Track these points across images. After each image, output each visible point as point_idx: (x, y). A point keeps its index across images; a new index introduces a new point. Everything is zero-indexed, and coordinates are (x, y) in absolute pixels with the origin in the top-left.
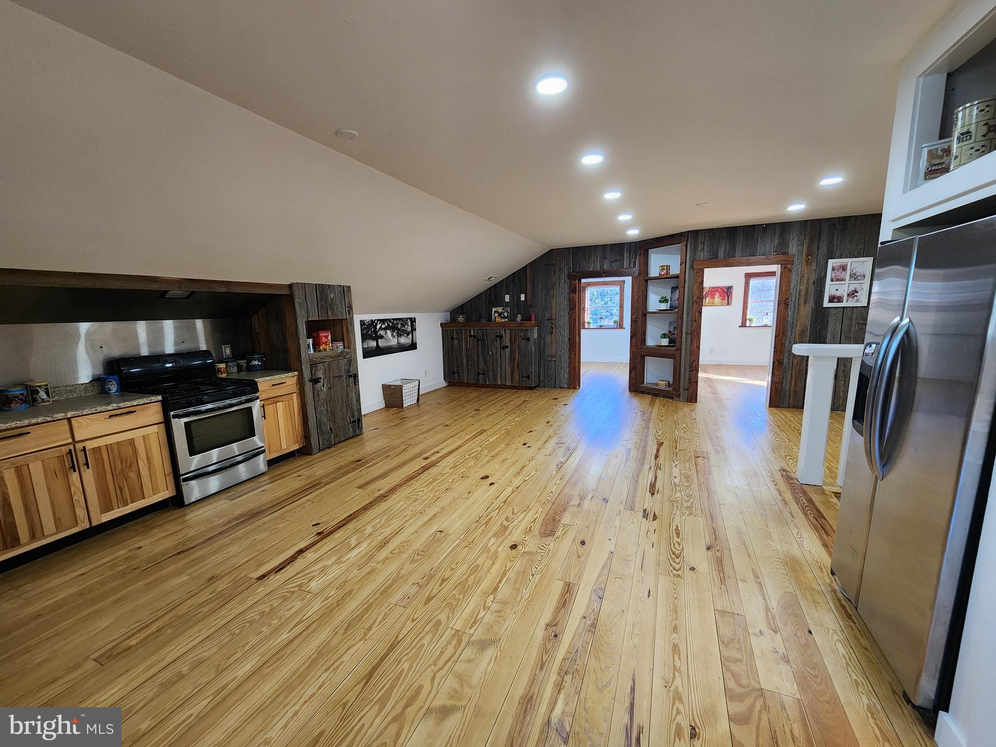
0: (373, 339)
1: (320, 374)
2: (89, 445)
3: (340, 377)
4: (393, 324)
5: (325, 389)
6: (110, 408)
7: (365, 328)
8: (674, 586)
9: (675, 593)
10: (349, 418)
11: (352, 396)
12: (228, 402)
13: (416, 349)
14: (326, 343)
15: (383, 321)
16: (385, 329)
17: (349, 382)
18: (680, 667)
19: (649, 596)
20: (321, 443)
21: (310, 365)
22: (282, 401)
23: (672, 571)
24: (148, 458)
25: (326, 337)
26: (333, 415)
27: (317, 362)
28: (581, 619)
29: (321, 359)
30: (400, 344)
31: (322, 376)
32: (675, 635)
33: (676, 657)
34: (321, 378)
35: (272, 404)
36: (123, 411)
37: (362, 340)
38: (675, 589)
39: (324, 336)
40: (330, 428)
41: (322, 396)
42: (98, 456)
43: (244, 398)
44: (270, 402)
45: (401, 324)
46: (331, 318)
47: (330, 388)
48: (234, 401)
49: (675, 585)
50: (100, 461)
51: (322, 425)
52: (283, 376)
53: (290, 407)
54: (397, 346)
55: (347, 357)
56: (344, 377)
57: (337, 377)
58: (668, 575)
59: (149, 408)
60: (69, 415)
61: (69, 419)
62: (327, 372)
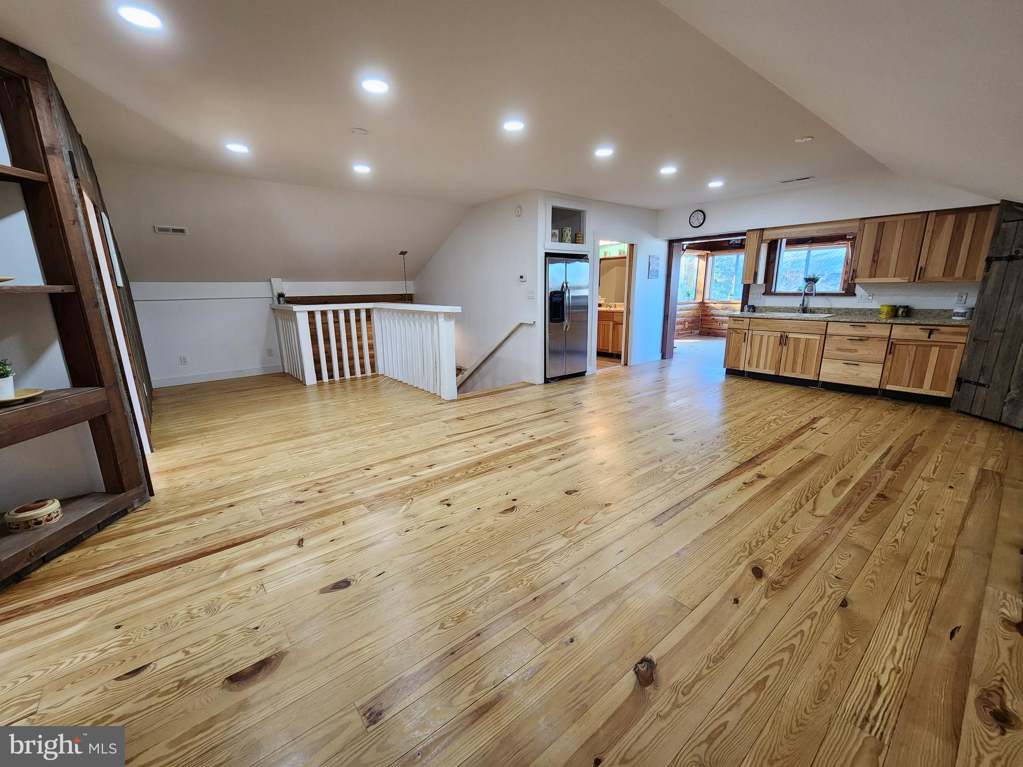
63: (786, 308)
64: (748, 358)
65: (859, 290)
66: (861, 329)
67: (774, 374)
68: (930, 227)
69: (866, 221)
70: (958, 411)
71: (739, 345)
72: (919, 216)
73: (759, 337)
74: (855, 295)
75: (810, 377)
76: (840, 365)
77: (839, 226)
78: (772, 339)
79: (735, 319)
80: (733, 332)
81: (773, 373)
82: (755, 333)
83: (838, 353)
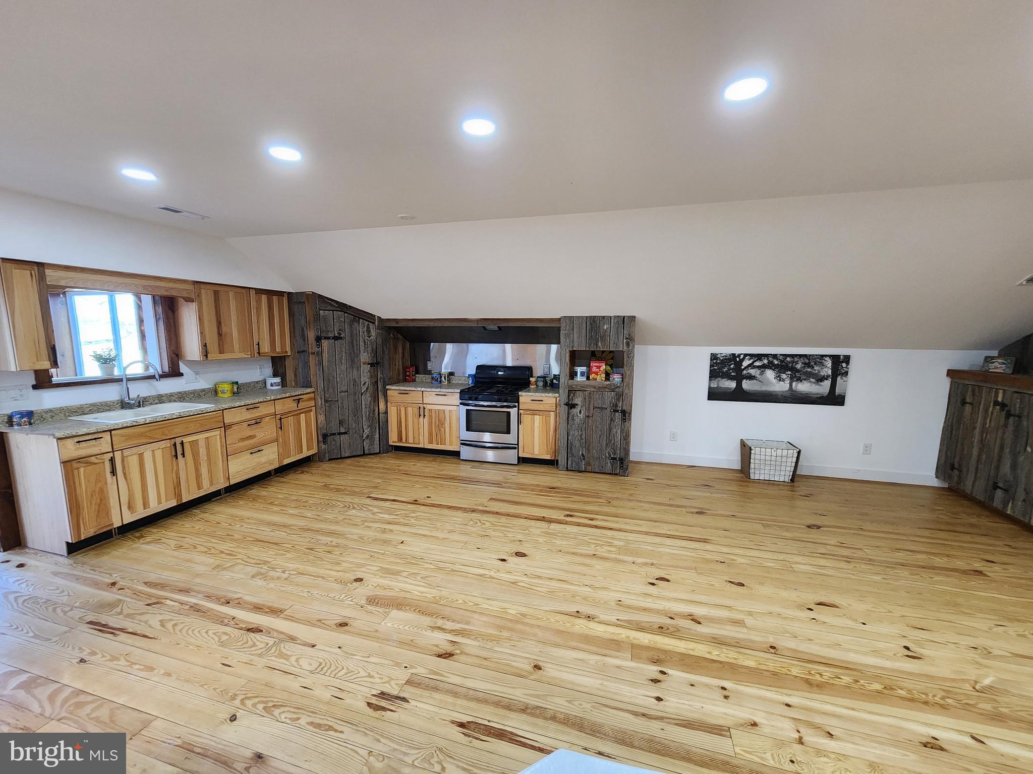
0: (731, 378)
1: (578, 400)
2: (428, 407)
3: (602, 408)
4: (782, 361)
5: (581, 416)
6: (437, 390)
7: (716, 363)
8: (221, 689)
9: (209, 687)
10: (609, 453)
11: (617, 432)
12: (494, 403)
13: (843, 405)
14: (596, 373)
15: (759, 357)
16: (764, 367)
17: (614, 416)
18: (131, 667)
19: (223, 664)
20: (569, 464)
21: (569, 390)
22: (539, 415)
23: (246, 694)
24: (450, 423)
25: (599, 367)
26: (587, 445)
27: (576, 389)
28: (233, 616)
29: (582, 387)
30: (793, 391)
31: (579, 403)
32: (162, 672)
33: (142, 667)
34: (577, 405)
35: (531, 415)
36: (441, 393)
37: (710, 377)
38: (215, 689)
39: (596, 366)
40: (582, 454)
41: (577, 420)
42: (431, 414)
43: (505, 404)
44: (529, 413)
45: (805, 363)
46: (601, 349)
47: (588, 416)
48: (499, 404)
49: (221, 691)
50: (431, 416)
51: (573, 448)
52: (543, 395)
53: (547, 423)
54: (787, 394)
55: (616, 390)
56: (609, 410)
57: (600, 408)
58: (241, 689)
59: (453, 395)
60: (423, 389)
61: (423, 391)
62: (587, 400)
63: (92, 405)
64: (124, 499)
65: (183, 368)
66: (255, 410)
67: (175, 504)
68: (253, 304)
69: (202, 286)
70: (330, 460)
71: (99, 485)
72: (244, 291)
73: (136, 458)
74: (182, 375)
75: (221, 484)
76: (246, 457)
77: (171, 285)
78: (159, 454)
79: (77, 439)
80: (79, 464)
81: (173, 503)
82: (126, 453)
83: (241, 444)
